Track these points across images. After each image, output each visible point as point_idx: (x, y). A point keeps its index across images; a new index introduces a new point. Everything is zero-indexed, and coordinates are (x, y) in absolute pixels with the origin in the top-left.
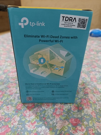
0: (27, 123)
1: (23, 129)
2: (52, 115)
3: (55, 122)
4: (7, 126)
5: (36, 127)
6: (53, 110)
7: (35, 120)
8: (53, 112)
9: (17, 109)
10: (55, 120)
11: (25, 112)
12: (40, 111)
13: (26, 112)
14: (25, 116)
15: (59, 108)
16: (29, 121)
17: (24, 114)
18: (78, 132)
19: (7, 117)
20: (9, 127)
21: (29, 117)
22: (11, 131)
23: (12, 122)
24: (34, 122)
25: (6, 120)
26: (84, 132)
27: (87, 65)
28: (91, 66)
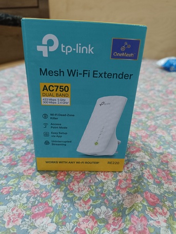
0: (77, 202)
1: (72, 209)
2: (114, 189)
3: (120, 199)
4: (46, 204)
5: (91, 207)
6: (115, 183)
7: (89, 197)
8: (116, 185)
9: (59, 180)
10: (120, 196)
11: (71, 184)
12: (95, 183)
13: (74, 185)
14: (72, 190)
15: (124, 179)
16: (80, 199)
17: (70, 187)
18: (159, 216)
19: (44, 190)
20: (50, 205)
21: (78, 192)
22: (53, 211)
23: (53, 199)
24: (87, 199)
25: (43, 196)
26: (168, 216)
27: (166, 116)
28: (171, 117)
